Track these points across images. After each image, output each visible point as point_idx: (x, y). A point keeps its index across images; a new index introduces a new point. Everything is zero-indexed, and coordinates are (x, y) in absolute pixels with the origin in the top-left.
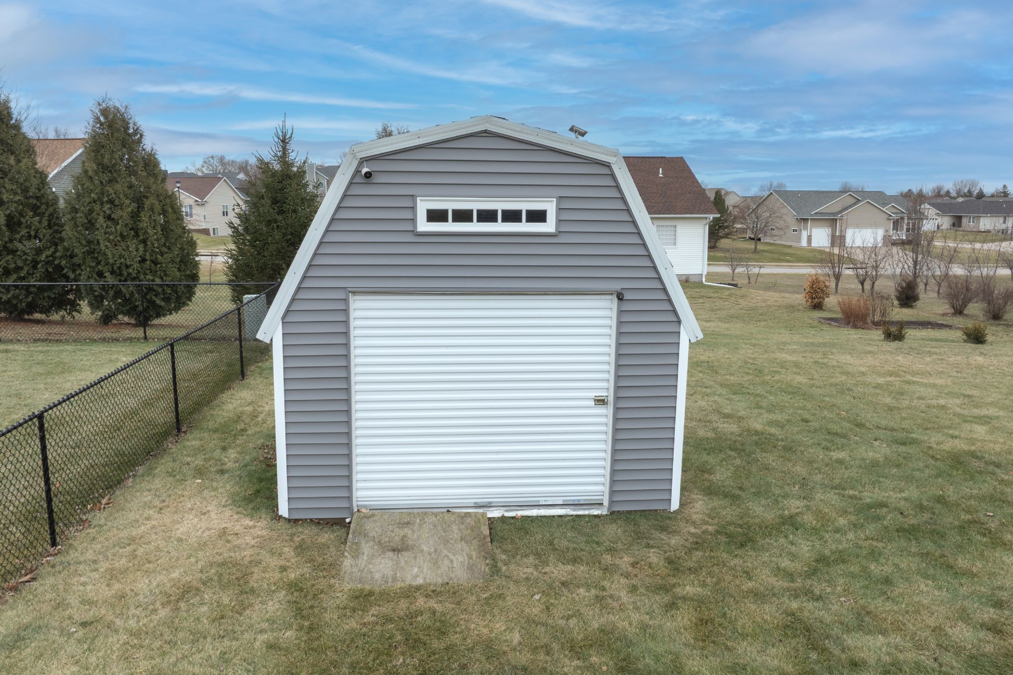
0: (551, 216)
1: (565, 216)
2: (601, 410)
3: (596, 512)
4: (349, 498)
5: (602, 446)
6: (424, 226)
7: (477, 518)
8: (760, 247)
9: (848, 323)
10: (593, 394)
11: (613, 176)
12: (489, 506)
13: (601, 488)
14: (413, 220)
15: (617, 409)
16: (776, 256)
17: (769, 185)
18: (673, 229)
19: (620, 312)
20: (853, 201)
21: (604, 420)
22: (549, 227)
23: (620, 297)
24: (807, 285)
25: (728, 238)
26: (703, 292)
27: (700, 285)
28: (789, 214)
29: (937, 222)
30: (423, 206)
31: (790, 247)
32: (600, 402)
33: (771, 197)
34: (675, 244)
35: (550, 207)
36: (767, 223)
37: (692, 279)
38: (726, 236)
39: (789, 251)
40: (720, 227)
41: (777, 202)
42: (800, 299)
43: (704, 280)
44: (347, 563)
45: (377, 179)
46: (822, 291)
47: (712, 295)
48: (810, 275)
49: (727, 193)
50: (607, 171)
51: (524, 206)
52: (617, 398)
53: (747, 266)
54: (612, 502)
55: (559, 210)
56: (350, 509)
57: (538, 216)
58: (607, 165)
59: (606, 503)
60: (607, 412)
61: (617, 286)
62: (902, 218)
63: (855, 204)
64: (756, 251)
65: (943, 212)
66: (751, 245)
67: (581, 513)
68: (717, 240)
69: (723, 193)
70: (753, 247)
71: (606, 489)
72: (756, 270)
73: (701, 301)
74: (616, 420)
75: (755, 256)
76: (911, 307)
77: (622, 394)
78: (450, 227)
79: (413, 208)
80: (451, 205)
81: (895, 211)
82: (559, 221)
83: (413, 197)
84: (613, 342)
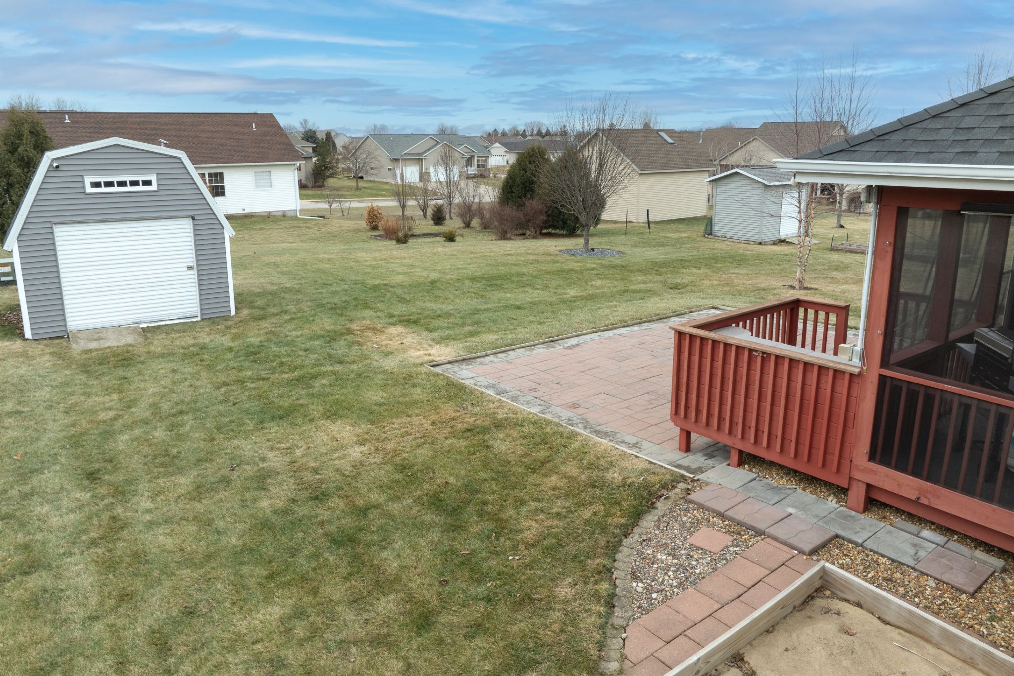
0: (154, 182)
1: (162, 182)
2: (191, 272)
3: (195, 320)
4: (65, 326)
5: (194, 289)
6: (89, 190)
7: (135, 328)
8: (361, 184)
9: (387, 237)
10: (186, 265)
11: (182, 163)
12: (141, 323)
13: (196, 309)
14: (84, 187)
15: (198, 271)
16: (374, 192)
17: (373, 127)
18: (268, 174)
19: (194, 225)
20: (433, 143)
21: (193, 276)
22: (154, 187)
23: (193, 218)
24: (365, 214)
25: (333, 177)
26: (295, 223)
27: (295, 218)
28: (382, 156)
29: (505, 158)
30: (88, 181)
31: (387, 183)
32: (190, 268)
33: (368, 139)
34: (271, 186)
35: (154, 179)
36: (365, 163)
37: (288, 214)
38: (332, 176)
39: (385, 187)
40: (326, 168)
41: (372, 144)
42: (363, 224)
43: (298, 214)
44: (74, 346)
45: (61, 168)
46: (377, 217)
47: (301, 225)
48: (366, 207)
49: (337, 134)
50: (179, 161)
51: (140, 178)
52: (198, 265)
53: (340, 202)
54: (202, 314)
55: (158, 179)
56: (66, 330)
57: (148, 183)
58: (179, 158)
59: (199, 315)
60: (195, 272)
61: (191, 213)
62: (474, 156)
63: (436, 145)
64: (357, 188)
65: (510, 150)
66: (353, 183)
67: (188, 321)
68: (324, 179)
69: (333, 134)
70: (355, 184)
71: (198, 309)
72: (347, 205)
73: (292, 230)
74: (199, 275)
75: (357, 193)
76: (441, 224)
77: (200, 263)
78: (103, 189)
79: (83, 182)
80: (102, 179)
81: (468, 150)
82: (159, 185)
83: (82, 176)
84: (192, 239)
